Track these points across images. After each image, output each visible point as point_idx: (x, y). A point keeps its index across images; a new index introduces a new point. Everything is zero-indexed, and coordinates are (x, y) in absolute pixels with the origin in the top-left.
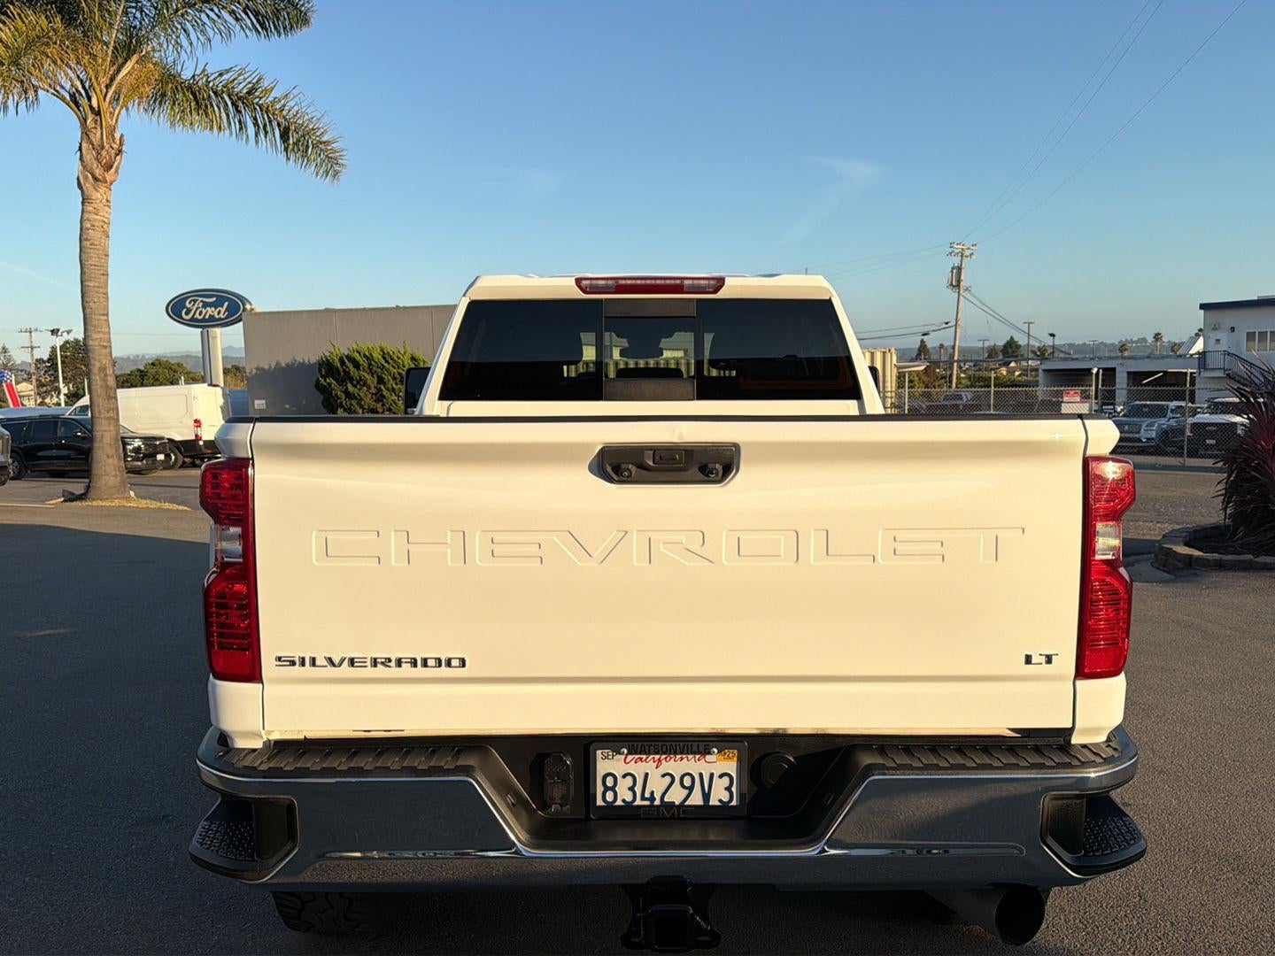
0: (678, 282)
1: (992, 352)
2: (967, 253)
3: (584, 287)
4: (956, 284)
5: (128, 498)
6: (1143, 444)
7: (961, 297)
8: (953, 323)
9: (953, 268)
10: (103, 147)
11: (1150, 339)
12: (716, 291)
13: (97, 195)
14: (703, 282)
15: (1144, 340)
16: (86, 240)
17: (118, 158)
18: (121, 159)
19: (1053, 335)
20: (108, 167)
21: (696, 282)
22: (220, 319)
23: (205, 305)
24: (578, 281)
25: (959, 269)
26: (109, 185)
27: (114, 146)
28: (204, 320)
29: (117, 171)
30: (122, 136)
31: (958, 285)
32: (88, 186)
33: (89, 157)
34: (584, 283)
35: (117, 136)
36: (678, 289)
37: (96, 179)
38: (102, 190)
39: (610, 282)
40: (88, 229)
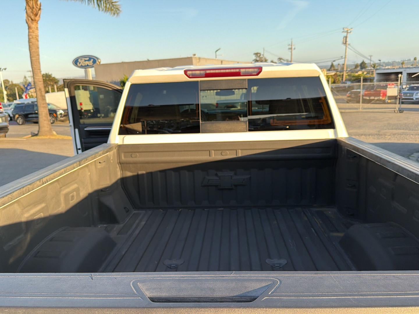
0: (237, 70)
1: (356, 66)
2: (349, 31)
3: (188, 75)
4: (345, 43)
5: (53, 135)
6: (414, 101)
7: (347, 48)
8: (344, 57)
9: (344, 37)
10: (33, 8)
11: (412, 59)
12: (258, 74)
13: (33, 26)
14: (250, 70)
15: (410, 60)
16: (31, 42)
17: (40, 11)
18: (41, 12)
19: (380, 61)
20: (36, 15)
21: (247, 70)
22: (90, 66)
23: (85, 61)
24: (186, 72)
25: (346, 37)
26: (37, 22)
27: (38, 7)
28: (85, 66)
29: (39, 16)
30: (40, 3)
31: (346, 43)
32: (30, 22)
33: (29, 11)
34: (189, 73)
35: (39, 3)
36: (238, 74)
37: (32, 20)
38: (35, 24)
39: (202, 72)
40: (31, 38)
